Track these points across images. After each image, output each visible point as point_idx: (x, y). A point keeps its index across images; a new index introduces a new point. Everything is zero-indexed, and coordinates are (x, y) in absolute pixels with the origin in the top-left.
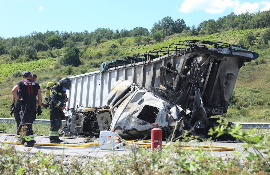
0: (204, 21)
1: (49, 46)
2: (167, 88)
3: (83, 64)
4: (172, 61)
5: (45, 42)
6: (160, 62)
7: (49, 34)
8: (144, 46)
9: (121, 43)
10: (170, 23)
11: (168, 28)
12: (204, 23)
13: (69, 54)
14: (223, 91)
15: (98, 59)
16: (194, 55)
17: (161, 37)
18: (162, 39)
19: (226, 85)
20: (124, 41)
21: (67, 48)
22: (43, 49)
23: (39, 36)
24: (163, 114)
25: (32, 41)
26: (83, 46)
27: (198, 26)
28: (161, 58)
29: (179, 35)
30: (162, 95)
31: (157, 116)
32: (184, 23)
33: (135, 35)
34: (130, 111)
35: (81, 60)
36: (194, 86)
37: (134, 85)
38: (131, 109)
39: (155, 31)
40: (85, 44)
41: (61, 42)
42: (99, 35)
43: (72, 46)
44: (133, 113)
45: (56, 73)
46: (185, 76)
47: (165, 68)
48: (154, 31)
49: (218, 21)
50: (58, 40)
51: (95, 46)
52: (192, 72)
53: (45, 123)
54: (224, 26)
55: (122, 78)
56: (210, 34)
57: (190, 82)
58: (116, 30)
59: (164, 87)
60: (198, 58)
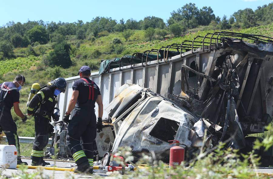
0: (239, 11)
1: (30, 41)
2: (190, 96)
3: (75, 65)
4: (197, 60)
5: (25, 35)
6: (181, 60)
7: (31, 24)
8: (158, 41)
9: (127, 37)
10: (194, 12)
11: (191, 18)
12: (238, 13)
13: (56, 51)
14: (265, 101)
15: (95, 59)
16: (227, 52)
17: (181, 30)
18: (182, 33)
19: (268, 93)
20: (132, 34)
21: (53, 43)
22: (22, 44)
23: (18, 28)
24: (185, 130)
25: (8, 34)
26: (75, 41)
27: (231, 16)
28: (183, 55)
29: (205, 28)
30: (184, 105)
31: (176, 133)
32: (212, 12)
33: (146, 27)
34: (140, 126)
35: (73, 60)
36: (227, 93)
37: (146, 91)
38: (141, 124)
39: (174, 22)
40: (77, 39)
41: (46, 36)
42: (97, 27)
43: (60, 41)
44: (145, 128)
45: (39, 76)
46: (215, 81)
47: (188, 68)
48: (172, 22)
49: (256, 11)
50: (41, 32)
51: (91, 41)
52: (224, 75)
53: (24, 142)
54: (265, 18)
55: (129, 81)
56: (247, 28)
57: (221, 88)
58: (121, 21)
59: (186, 95)
60: (232, 56)
